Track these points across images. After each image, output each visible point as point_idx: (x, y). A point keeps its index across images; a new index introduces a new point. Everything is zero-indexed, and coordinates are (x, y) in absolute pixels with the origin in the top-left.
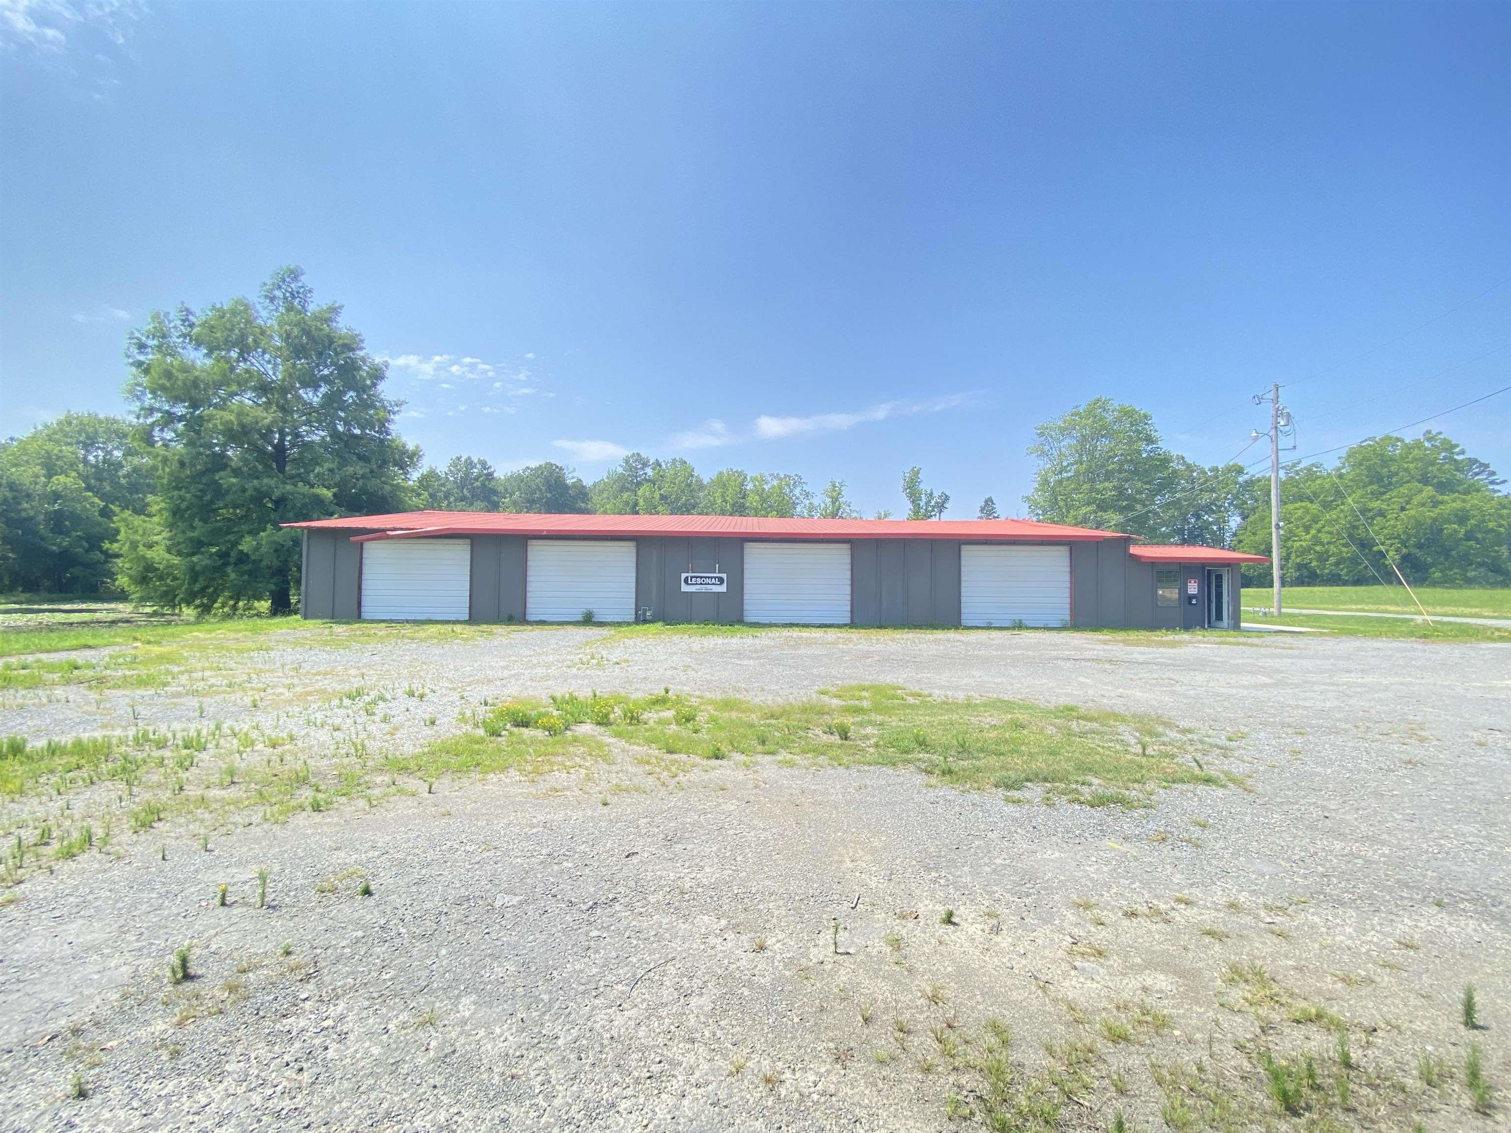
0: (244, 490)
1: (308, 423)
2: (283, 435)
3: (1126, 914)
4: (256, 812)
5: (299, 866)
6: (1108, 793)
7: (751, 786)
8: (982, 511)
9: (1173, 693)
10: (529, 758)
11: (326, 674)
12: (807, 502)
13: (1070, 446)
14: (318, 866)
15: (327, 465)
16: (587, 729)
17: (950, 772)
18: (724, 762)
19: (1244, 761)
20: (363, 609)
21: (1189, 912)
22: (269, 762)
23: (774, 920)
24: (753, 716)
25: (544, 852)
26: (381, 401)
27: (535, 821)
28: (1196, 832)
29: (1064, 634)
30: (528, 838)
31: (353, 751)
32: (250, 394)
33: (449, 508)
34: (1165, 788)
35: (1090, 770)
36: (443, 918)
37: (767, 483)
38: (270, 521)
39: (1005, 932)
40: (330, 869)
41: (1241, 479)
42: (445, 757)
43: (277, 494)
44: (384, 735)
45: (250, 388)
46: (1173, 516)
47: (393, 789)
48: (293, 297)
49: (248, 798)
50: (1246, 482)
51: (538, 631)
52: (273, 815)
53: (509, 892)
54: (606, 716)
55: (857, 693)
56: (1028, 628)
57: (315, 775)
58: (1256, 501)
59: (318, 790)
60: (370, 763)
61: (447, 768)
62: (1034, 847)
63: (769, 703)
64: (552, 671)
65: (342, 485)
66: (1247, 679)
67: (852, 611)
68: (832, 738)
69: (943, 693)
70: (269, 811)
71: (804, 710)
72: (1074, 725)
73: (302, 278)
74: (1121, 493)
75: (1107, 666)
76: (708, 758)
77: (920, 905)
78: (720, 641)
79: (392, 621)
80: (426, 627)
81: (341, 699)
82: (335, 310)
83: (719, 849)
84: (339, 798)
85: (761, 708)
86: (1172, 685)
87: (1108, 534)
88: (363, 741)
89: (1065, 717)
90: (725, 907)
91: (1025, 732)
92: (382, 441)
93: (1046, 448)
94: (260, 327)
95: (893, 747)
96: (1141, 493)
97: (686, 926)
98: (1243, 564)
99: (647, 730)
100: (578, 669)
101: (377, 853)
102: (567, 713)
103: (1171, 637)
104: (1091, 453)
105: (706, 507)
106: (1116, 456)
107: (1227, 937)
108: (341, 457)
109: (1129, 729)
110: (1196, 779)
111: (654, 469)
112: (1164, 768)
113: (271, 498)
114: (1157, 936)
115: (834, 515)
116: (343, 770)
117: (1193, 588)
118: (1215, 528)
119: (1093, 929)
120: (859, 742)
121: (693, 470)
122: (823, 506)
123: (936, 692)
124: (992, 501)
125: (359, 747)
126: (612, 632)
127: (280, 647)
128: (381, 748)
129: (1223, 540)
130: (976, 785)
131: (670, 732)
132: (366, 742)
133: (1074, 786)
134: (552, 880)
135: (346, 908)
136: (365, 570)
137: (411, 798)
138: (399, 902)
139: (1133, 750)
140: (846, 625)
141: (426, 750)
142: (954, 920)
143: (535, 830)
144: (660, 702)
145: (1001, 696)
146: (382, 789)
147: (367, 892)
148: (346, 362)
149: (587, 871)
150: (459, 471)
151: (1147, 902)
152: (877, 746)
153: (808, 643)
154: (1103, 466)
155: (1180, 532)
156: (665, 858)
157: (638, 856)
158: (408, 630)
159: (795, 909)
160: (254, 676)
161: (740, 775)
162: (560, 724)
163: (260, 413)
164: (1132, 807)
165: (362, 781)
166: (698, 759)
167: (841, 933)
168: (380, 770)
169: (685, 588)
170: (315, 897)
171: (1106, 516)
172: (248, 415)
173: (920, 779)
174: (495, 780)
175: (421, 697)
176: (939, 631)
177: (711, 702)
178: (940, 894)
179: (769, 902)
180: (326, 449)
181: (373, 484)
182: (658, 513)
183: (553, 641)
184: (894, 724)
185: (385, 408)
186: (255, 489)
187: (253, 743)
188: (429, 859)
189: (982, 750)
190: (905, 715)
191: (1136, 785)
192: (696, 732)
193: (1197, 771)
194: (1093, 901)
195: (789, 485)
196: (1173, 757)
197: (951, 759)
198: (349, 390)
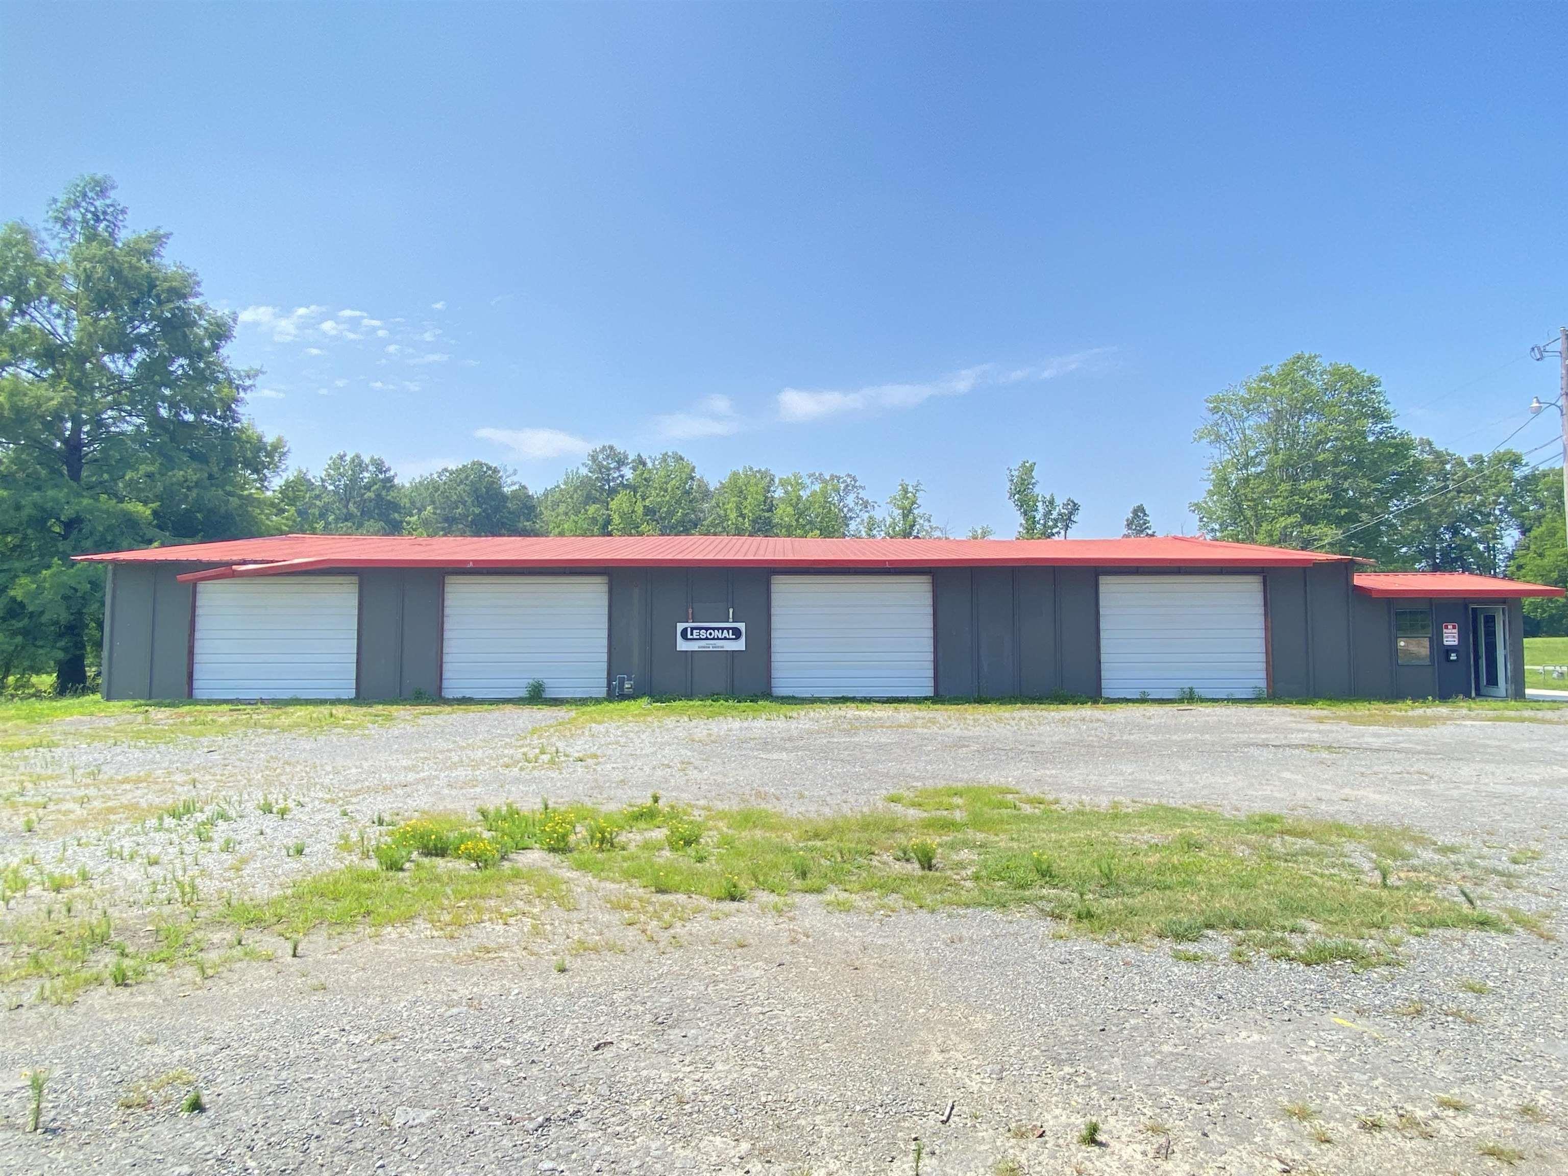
0: (18, 508)
1: (116, 405)
2: (78, 423)
3: (1363, 1126)
4: (28, 989)
5: (92, 1068)
6: (1331, 943)
7: (785, 941)
8: (1129, 525)
9: (1426, 794)
10: (446, 902)
11: (139, 780)
12: (865, 516)
13: (1259, 427)
14: (123, 1068)
15: (144, 469)
16: (535, 857)
17: (1090, 915)
18: (744, 905)
19: (1536, 893)
20: (196, 684)
21: (1462, 1122)
22: (49, 912)
23: (824, 1142)
24: (789, 836)
25: (468, 1043)
26: (225, 371)
27: (455, 996)
28: (1468, 999)
29: (1258, 708)
30: (444, 1021)
31: (178, 895)
32: (29, 364)
33: (327, 530)
34: (1418, 935)
35: (1303, 910)
36: (313, 1144)
37: (804, 488)
38: (57, 553)
39: (1178, 1155)
40: (141, 1072)
41: (1518, 474)
42: (317, 903)
43: (68, 513)
44: (226, 870)
45: (29, 355)
46: (1418, 531)
47: (238, 952)
48: (97, 220)
49: (16, 967)
50: (1526, 477)
51: (460, 713)
52: (54, 992)
53: (417, 1103)
54: (564, 837)
55: (946, 800)
56: (1203, 700)
57: (120, 931)
58: (1542, 506)
59: (123, 954)
60: (203, 913)
61: (322, 918)
62: (1220, 1026)
63: (813, 815)
64: (482, 773)
65: (167, 497)
66: (1540, 772)
67: (936, 678)
68: (909, 866)
69: (1076, 797)
70: (48, 985)
71: (865, 826)
72: (1277, 844)
73: (112, 194)
74: (1337, 496)
75: (1325, 755)
76: (720, 899)
77: (1048, 1116)
78: (736, 724)
79: (239, 701)
80: (291, 709)
81: (161, 819)
82: (159, 239)
83: (737, 1036)
84: (155, 966)
85: (798, 824)
86: (1424, 782)
87: (1320, 556)
88: (193, 878)
89: (1263, 831)
90: (747, 1123)
91: (1202, 854)
92: (226, 431)
93: (1223, 430)
94: (46, 265)
95: (1003, 879)
96: (1368, 495)
97: (688, 1152)
98: (1527, 601)
99: (625, 859)
100: (521, 769)
101: (212, 1048)
102: (504, 834)
103: (1419, 710)
104: (1291, 438)
105: (713, 525)
106: (1329, 440)
107: (1521, 1158)
108: (165, 456)
109: (1361, 848)
110: (1465, 921)
111: (634, 469)
112: (1415, 905)
113: (58, 519)
114: (1413, 1159)
115: (906, 534)
116: (163, 925)
117: (1451, 637)
118: (1481, 547)
119: (1314, 1150)
120: (949, 873)
121: (693, 470)
122: (889, 521)
123: (1065, 797)
124: (1143, 511)
125: (188, 889)
126: (573, 714)
127: (70, 742)
128: (220, 891)
129: (1494, 566)
130: (1129, 935)
131: (661, 861)
132: (198, 881)
133: (1279, 934)
134: (480, 1084)
135: (164, 1131)
136: (201, 623)
137: (266, 964)
138: (246, 1121)
139: (1368, 880)
140: (926, 699)
141: (289, 892)
142: (1100, 1137)
143: (454, 1011)
144: (647, 815)
145: (1164, 801)
146: (222, 952)
147: (197, 1106)
148: (174, 315)
149: (535, 1070)
150: (342, 475)
151: (1395, 1107)
152: (977, 878)
153: (870, 726)
154: (1309, 456)
155: (1429, 554)
156: (654, 1051)
157: (613, 1048)
158: (265, 715)
159: (854, 1125)
160: (29, 785)
161: (769, 924)
162: (492, 851)
163: (43, 391)
164: (1369, 964)
165: (191, 940)
166: (703, 901)
167: (926, 1160)
168: (218, 923)
169: (682, 645)
170: (116, 1113)
171: (1316, 531)
172: (25, 395)
173: (1045, 927)
174: (394, 936)
175: (283, 813)
176: (1069, 707)
177: (723, 815)
178: (1077, 1100)
179: (815, 1114)
180: (142, 444)
181: (214, 495)
182: (641, 534)
183: (482, 728)
184: (1002, 844)
185: (230, 382)
186: (35, 505)
187: (25, 885)
188: (292, 1055)
189: (1137, 882)
190: (1019, 831)
191: (1373, 932)
192: (701, 860)
193: (1466, 908)
194: (1313, 1106)
195: (837, 491)
196: (1429, 888)
197: (1091, 896)
198: (178, 356)
